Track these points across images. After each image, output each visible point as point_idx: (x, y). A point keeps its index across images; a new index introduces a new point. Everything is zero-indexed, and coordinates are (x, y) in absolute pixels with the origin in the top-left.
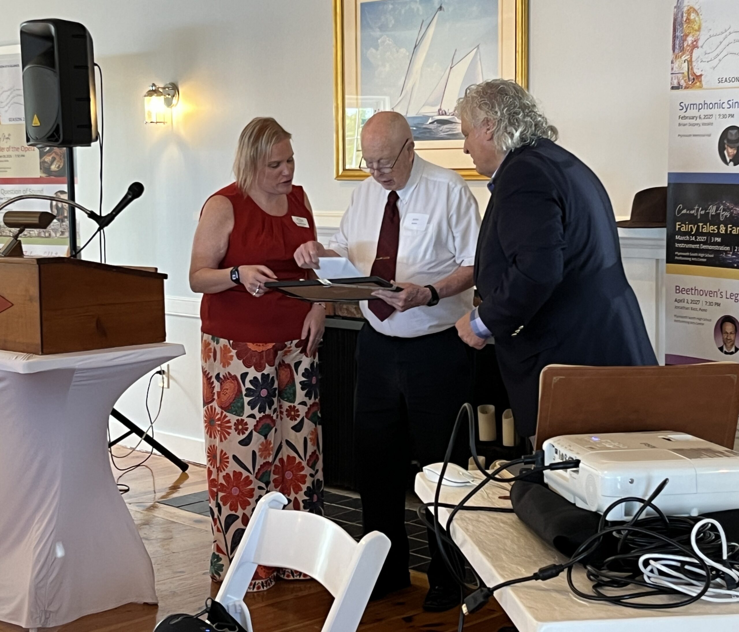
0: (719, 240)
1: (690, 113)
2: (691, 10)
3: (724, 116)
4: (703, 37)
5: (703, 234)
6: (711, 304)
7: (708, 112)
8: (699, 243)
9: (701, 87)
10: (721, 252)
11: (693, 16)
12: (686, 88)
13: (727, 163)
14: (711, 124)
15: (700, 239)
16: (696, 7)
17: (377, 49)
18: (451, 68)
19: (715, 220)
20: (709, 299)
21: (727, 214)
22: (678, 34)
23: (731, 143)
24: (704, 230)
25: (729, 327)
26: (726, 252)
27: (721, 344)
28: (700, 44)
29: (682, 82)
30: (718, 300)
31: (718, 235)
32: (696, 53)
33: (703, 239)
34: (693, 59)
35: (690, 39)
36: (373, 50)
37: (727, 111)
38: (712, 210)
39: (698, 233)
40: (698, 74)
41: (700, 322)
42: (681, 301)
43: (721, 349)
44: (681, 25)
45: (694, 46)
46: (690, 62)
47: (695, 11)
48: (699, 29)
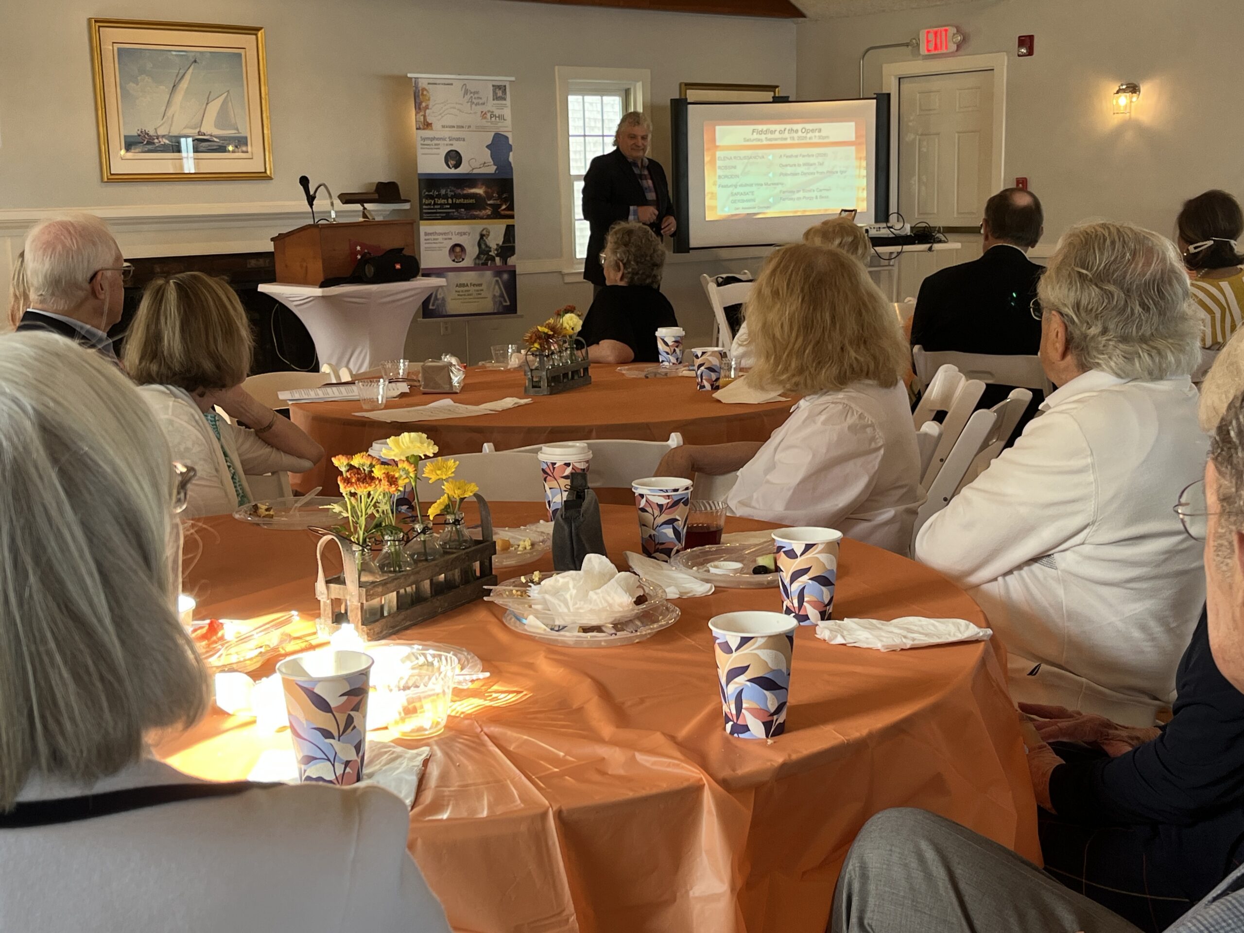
0: (448, 206)
1: (426, 142)
2: (424, 89)
3: (447, 145)
4: (431, 104)
5: (438, 204)
6: (446, 239)
7: (437, 142)
8: (436, 209)
9: (432, 129)
10: (449, 212)
11: (425, 93)
12: (424, 129)
13: (449, 167)
14: (439, 148)
15: (436, 207)
16: (427, 88)
17: (137, 84)
18: (207, 104)
19: (446, 197)
20: (444, 237)
21: (453, 193)
22: (417, 101)
23: (452, 158)
24: (439, 202)
25: (458, 249)
26: (453, 212)
27: (453, 258)
28: (430, 107)
29: (421, 127)
30: (450, 237)
31: (448, 204)
32: (427, 111)
33: (439, 207)
34: (427, 114)
35: (424, 104)
36: (132, 85)
37: (448, 142)
38: (443, 192)
39: (435, 204)
40: (430, 122)
41: (440, 249)
42: (428, 240)
43: (454, 261)
44: (418, 96)
45: (427, 107)
46: (425, 116)
47: (426, 90)
48: (429, 100)
